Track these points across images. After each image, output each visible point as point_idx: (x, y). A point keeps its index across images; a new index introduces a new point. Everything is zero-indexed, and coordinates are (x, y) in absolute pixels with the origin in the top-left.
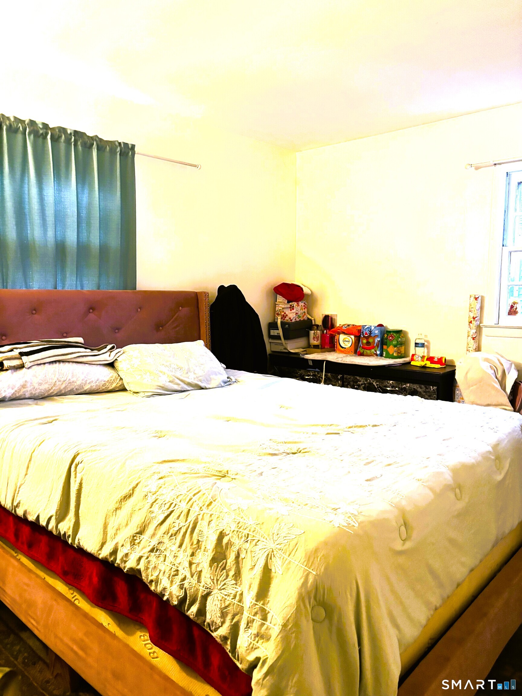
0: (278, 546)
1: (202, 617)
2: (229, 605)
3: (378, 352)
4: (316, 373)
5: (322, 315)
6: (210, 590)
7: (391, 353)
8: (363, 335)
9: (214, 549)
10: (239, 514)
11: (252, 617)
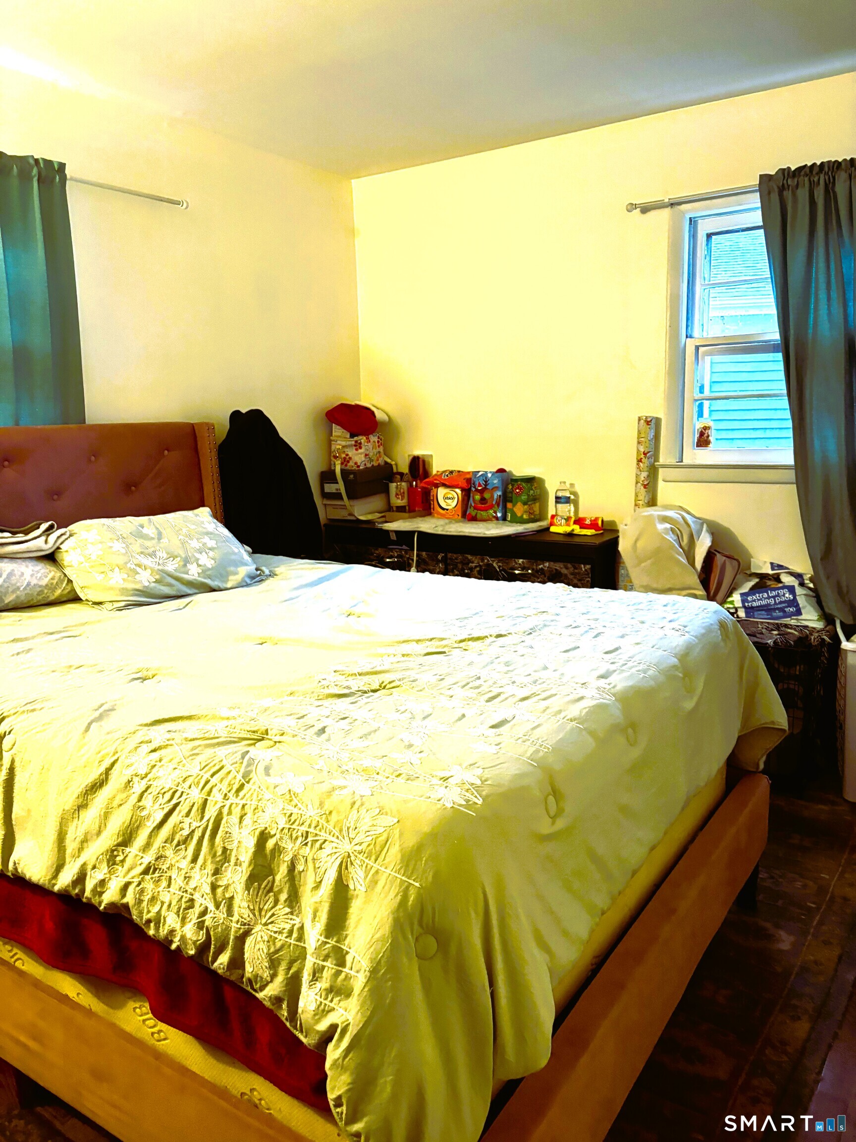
0: (358, 848)
1: (237, 971)
2: (282, 946)
3: (499, 515)
4: (403, 553)
5: (409, 456)
6: (250, 927)
7: (519, 515)
8: (475, 487)
9: (251, 860)
10: (291, 801)
11: (321, 963)
